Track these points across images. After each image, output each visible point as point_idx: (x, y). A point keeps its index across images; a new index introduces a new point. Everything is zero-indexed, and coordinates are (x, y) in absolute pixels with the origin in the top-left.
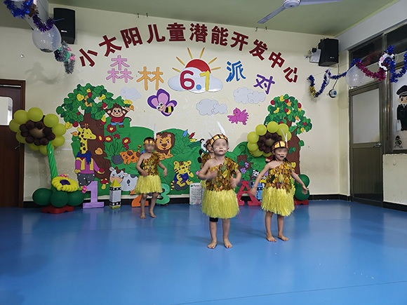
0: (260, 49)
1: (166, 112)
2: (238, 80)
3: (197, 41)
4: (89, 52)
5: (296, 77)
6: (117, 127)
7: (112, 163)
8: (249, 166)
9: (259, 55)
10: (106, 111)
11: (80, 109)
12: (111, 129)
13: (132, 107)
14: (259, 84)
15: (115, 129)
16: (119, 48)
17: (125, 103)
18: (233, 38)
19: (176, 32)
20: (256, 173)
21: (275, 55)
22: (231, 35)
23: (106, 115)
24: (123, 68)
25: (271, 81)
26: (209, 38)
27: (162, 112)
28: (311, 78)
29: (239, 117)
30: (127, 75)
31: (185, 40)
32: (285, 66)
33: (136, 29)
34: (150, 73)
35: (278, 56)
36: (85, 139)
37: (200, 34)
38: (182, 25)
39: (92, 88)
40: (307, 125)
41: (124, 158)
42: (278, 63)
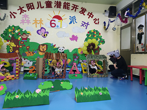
0: (84, 11)
1: (44, 36)
2: (74, 23)
3: (57, 8)
4: (13, 13)
5: (99, 22)
6: (24, 42)
7: (22, 56)
8: (78, 58)
9: (83, 13)
10: (20, 35)
11: (10, 35)
12: (22, 43)
13: (31, 34)
14: (83, 25)
15: (23, 43)
16: (25, 11)
17: (28, 32)
18: (72, 7)
19: (49, 4)
20: (81, 61)
21: (90, 13)
22: (71, 5)
23: (20, 37)
24: (27, 19)
25: (88, 24)
26: (62, 6)
27: (43, 36)
28: (105, 23)
29: (74, 38)
30: (28, 22)
31: (52, 7)
32: (94, 18)
33: (32, 3)
34: (38, 21)
35: (91, 14)
36: (11, 47)
37: (58, 5)
38: (51, 2)
39: (15, 27)
40: (103, 42)
41: (27, 54)
42: (91, 17)
